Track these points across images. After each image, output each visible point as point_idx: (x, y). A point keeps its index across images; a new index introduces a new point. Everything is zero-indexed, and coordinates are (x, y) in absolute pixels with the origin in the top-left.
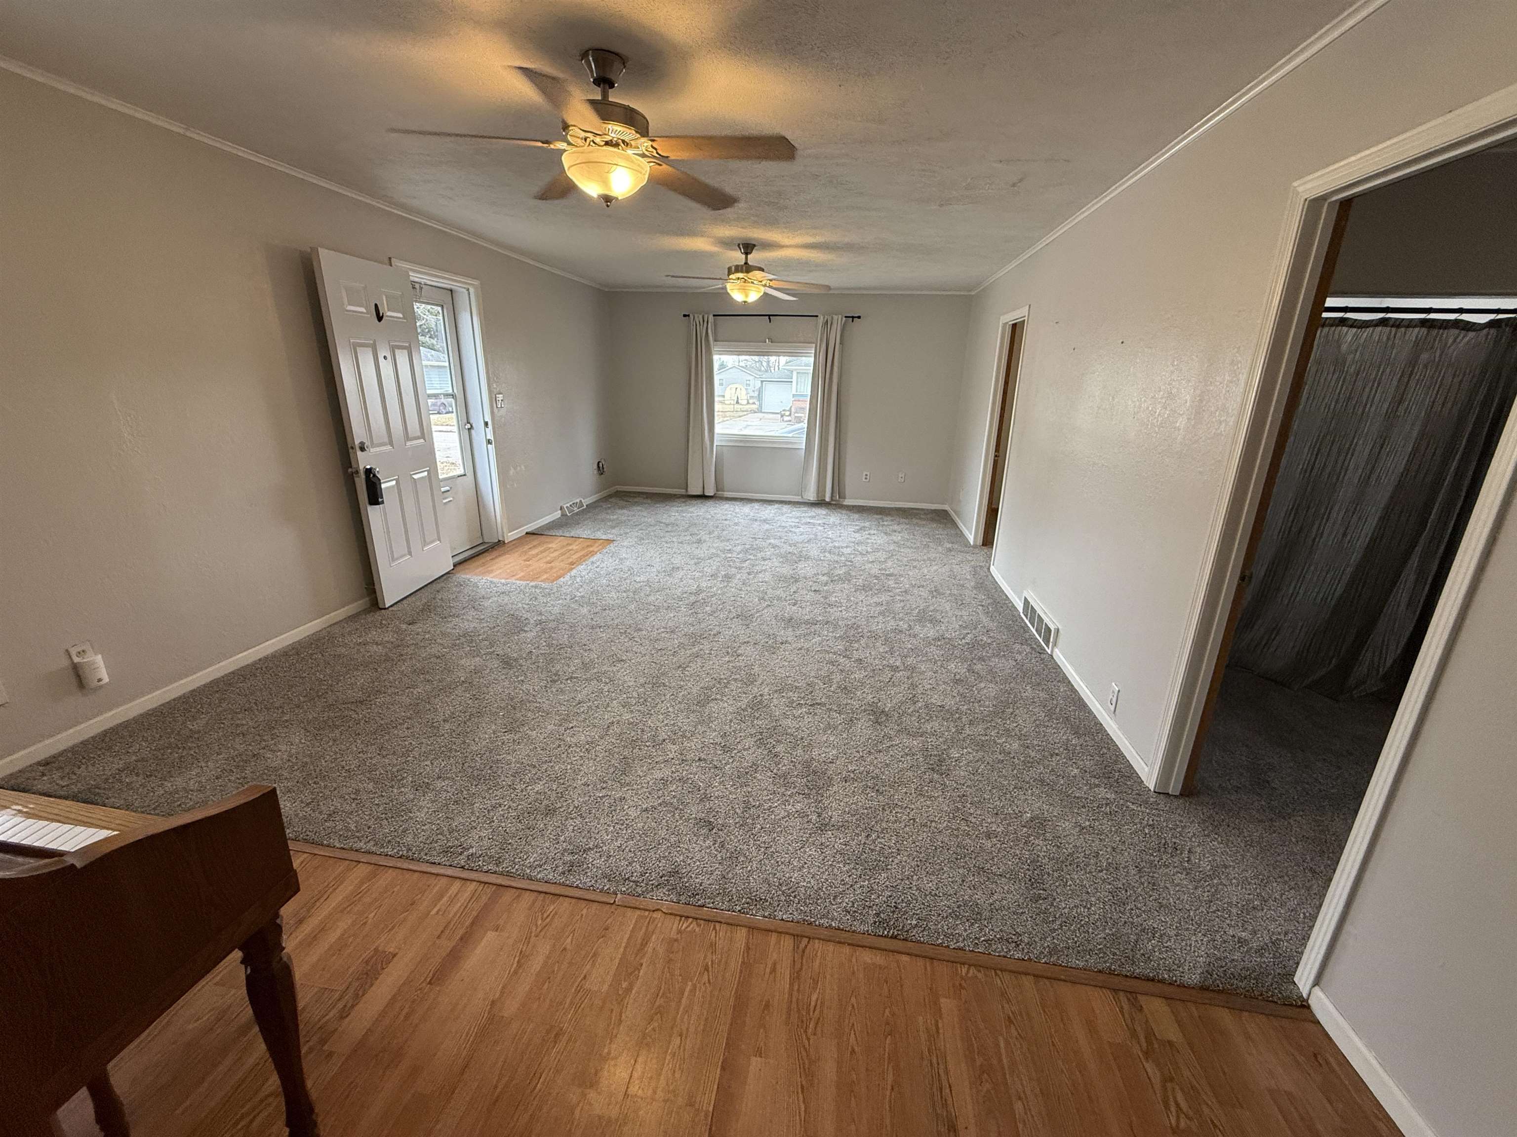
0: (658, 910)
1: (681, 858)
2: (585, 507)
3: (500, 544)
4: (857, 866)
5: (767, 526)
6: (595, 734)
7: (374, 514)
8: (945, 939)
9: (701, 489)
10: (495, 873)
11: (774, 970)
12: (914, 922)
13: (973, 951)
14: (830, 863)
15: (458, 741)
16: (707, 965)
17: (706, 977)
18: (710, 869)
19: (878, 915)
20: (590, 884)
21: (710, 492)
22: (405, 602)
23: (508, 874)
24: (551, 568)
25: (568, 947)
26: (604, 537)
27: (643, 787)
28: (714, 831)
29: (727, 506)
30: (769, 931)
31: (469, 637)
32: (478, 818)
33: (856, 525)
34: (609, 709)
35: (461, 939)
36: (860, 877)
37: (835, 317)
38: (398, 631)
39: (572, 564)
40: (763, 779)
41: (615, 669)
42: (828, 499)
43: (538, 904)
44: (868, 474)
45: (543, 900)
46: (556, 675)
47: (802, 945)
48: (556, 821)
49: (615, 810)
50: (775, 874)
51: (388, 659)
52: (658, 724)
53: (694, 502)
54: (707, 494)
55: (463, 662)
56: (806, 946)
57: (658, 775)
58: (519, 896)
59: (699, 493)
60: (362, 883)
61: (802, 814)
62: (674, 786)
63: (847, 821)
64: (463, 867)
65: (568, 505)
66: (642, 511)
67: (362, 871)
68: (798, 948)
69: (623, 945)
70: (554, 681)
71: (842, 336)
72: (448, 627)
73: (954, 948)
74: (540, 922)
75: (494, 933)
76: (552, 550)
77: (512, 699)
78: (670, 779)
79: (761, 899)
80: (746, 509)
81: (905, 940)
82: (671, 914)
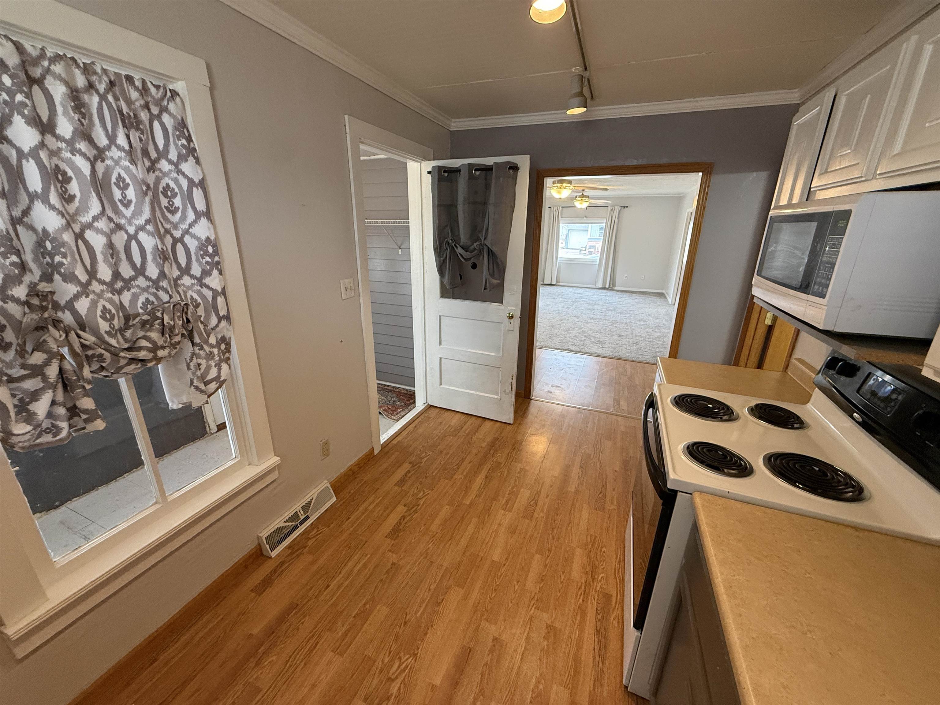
21: (554, 283)
37: (616, 207)
42: (607, 287)
44: (627, 275)
59: (549, 283)
71: (619, 214)
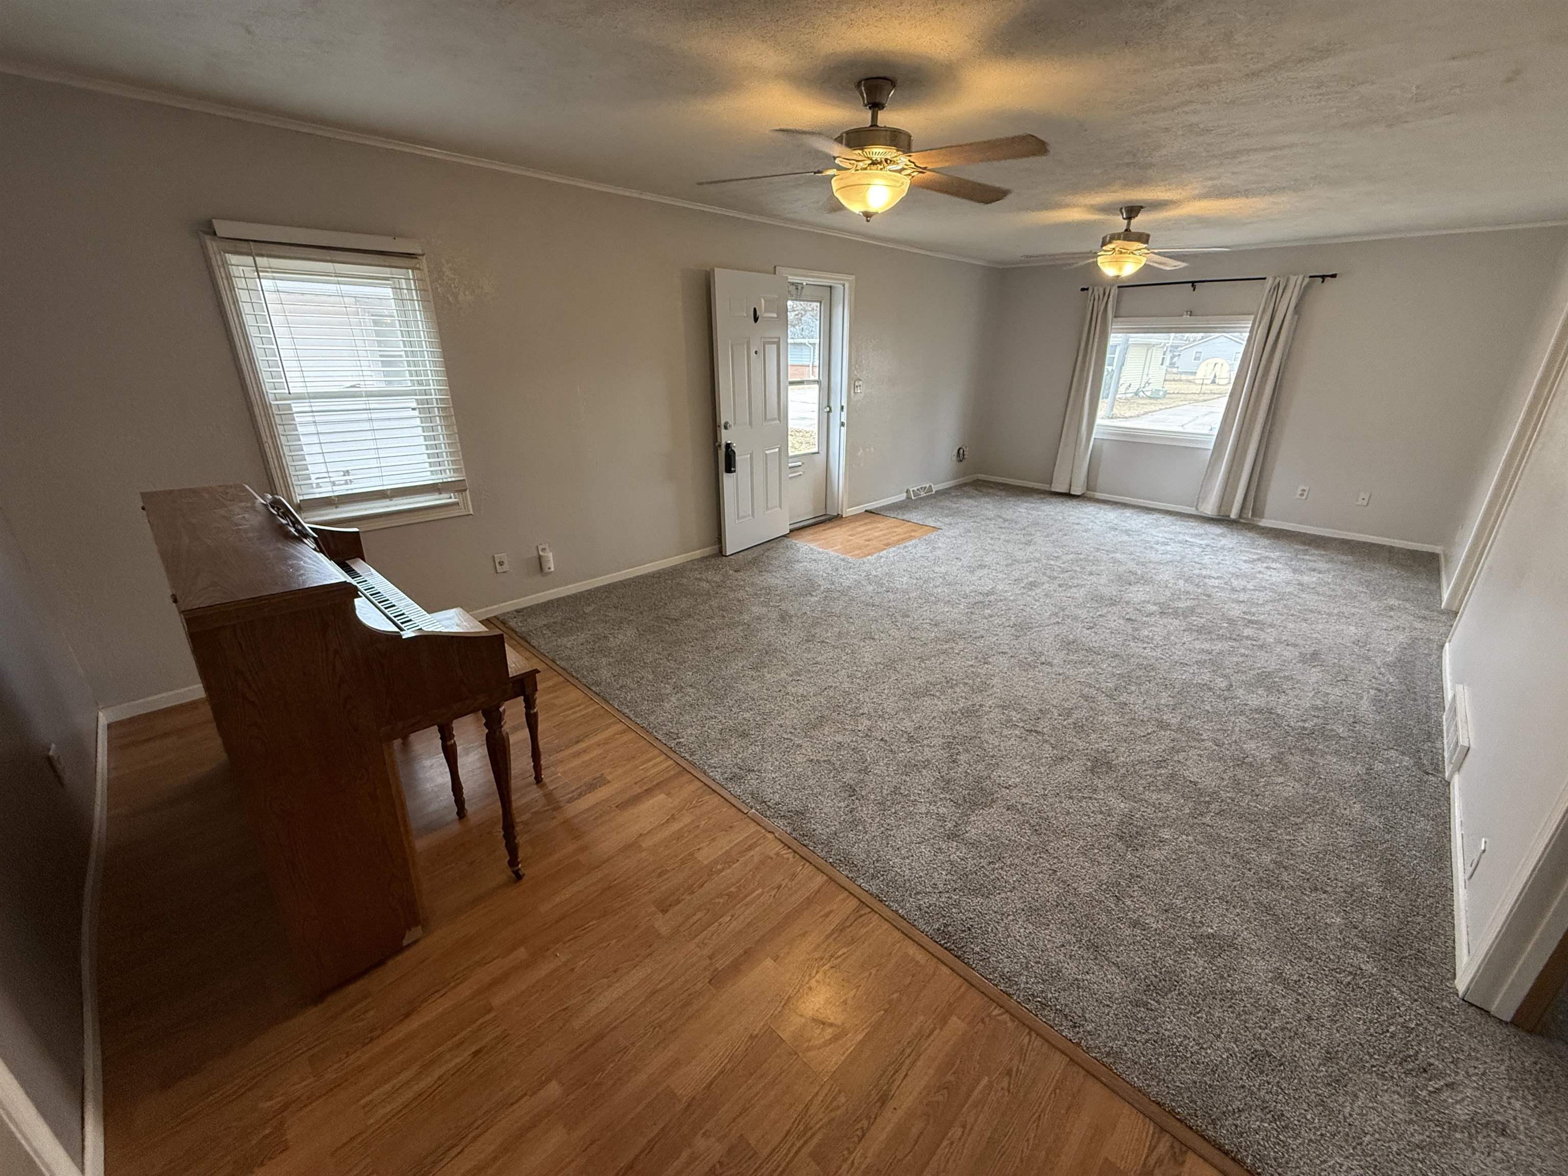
0: (773, 833)
1: (813, 806)
2: (934, 492)
3: (839, 517)
4: (959, 881)
5: (1125, 538)
6: (812, 690)
7: (728, 480)
8: (998, 978)
9: (1068, 486)
10: (687, 760)
11: (827, 915)
12: (977, 949)
13: (1019, 1003)
14: (935, 866)
15: (716, 665)
16: (781, 885)
17: (773, 893)
18: (829, 823)
19: (946, 925)
20: (738, 793)
21: (1076, 491)
22: (742, 553)
23: (693, 764)
24: (868, 545)
25: (701, 826)
26: (932, 524)
27: (821, 743)
28: (853, 798)
29: (1091, 508)
30: (843, 888)
31: (769, 590)
32: (698, 720)
33: (1257, 554)
34: (836, 675)
35: (646, 790)
36: (955, 890)
37: (1294, 278)
38: (726, 576)
39: (888, 545)
40: (928, 777)
41: (862, 644)
42: (1233, 515)
43: (699, 792)
44: (1307, 489)
45: (704, 791)
46: (813, 636)
47: (862, 912)
48: (744, 742)
49: (789, 752)
50: (879, 851)
51: (708, 594)
52: (867, 700)
53: (1054, 500)
54: (1072, 493)
55: (754, 608)
56: (865, 914)
57: (839, 738)
58: (691, 781)
60: (616, 734)
61: (942, 818)
62: (846, 752)
63: (980, 842)
64: (671, 748)
65: (915, 489)
66: (988, 503)
67: (619, 727)
68: (858, 911)
69: (735, 842)
70: (808, 641)
71: (1299, 302)
72: (758, 580)
73: (1001, 990)
74: (694, 802)
75: (665, 796)
76: (878, 529)
77: (770, 646)
78: (846, 745)
79: (853, 863)
80: (1111, 515)
81: (959, 957)
82: (779, 840)
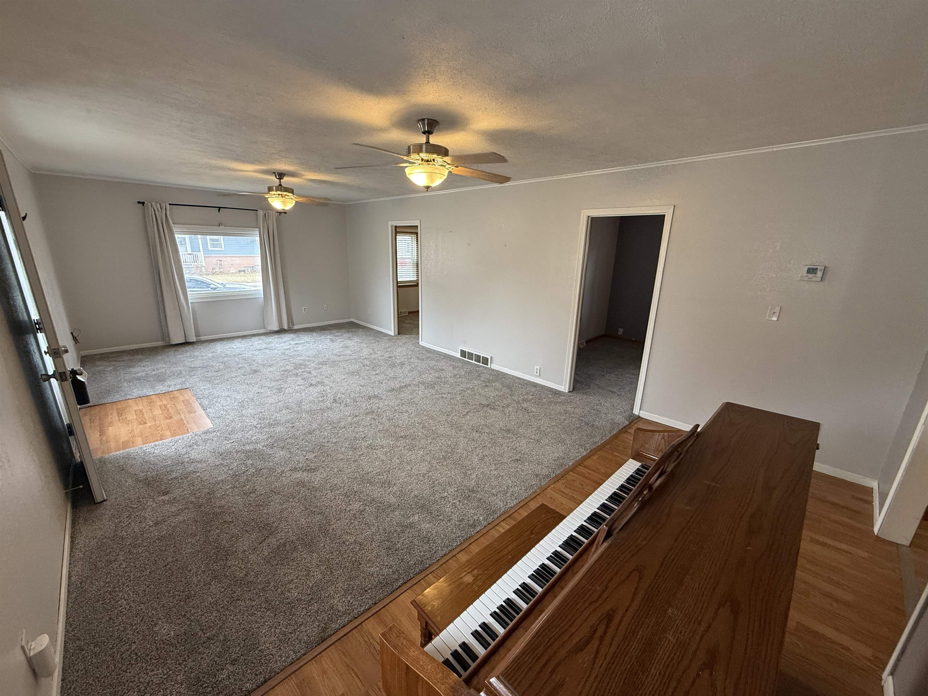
9: (184, 338)
21: (193, 339)
37: (271, 212)
42: (286, 327)
44: (305, 308)
54: (189, 341)
59: (182, 340)
